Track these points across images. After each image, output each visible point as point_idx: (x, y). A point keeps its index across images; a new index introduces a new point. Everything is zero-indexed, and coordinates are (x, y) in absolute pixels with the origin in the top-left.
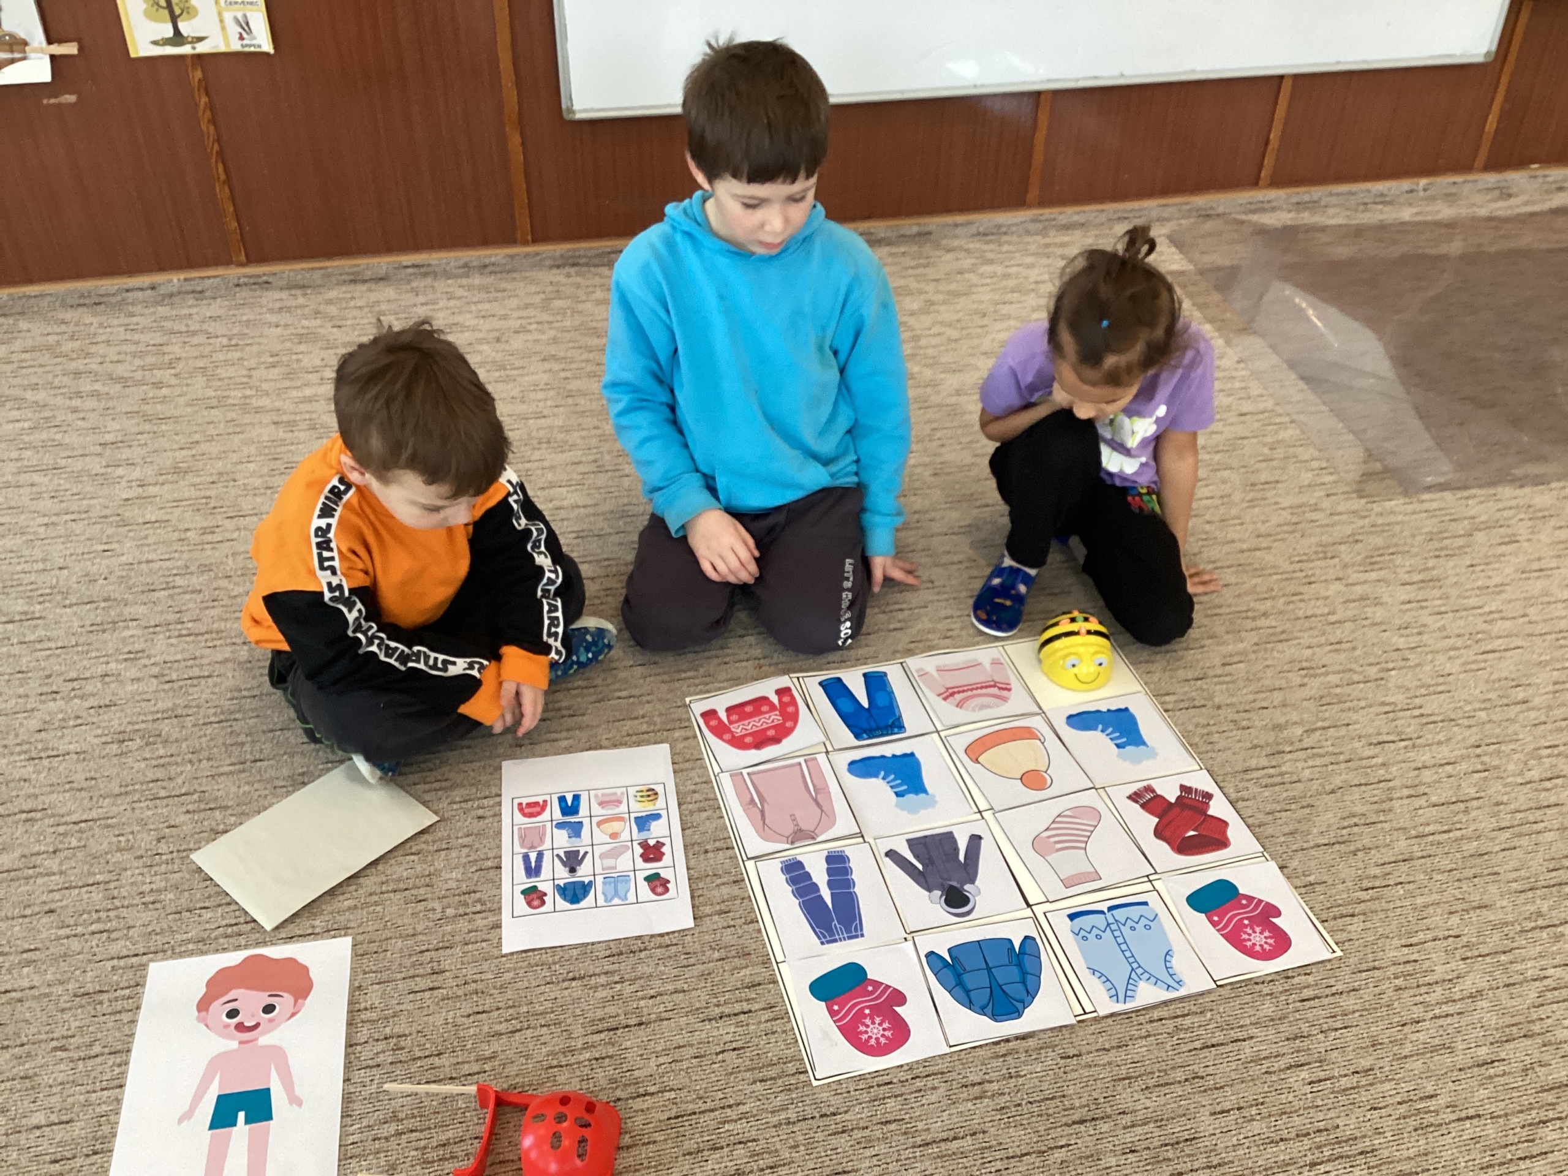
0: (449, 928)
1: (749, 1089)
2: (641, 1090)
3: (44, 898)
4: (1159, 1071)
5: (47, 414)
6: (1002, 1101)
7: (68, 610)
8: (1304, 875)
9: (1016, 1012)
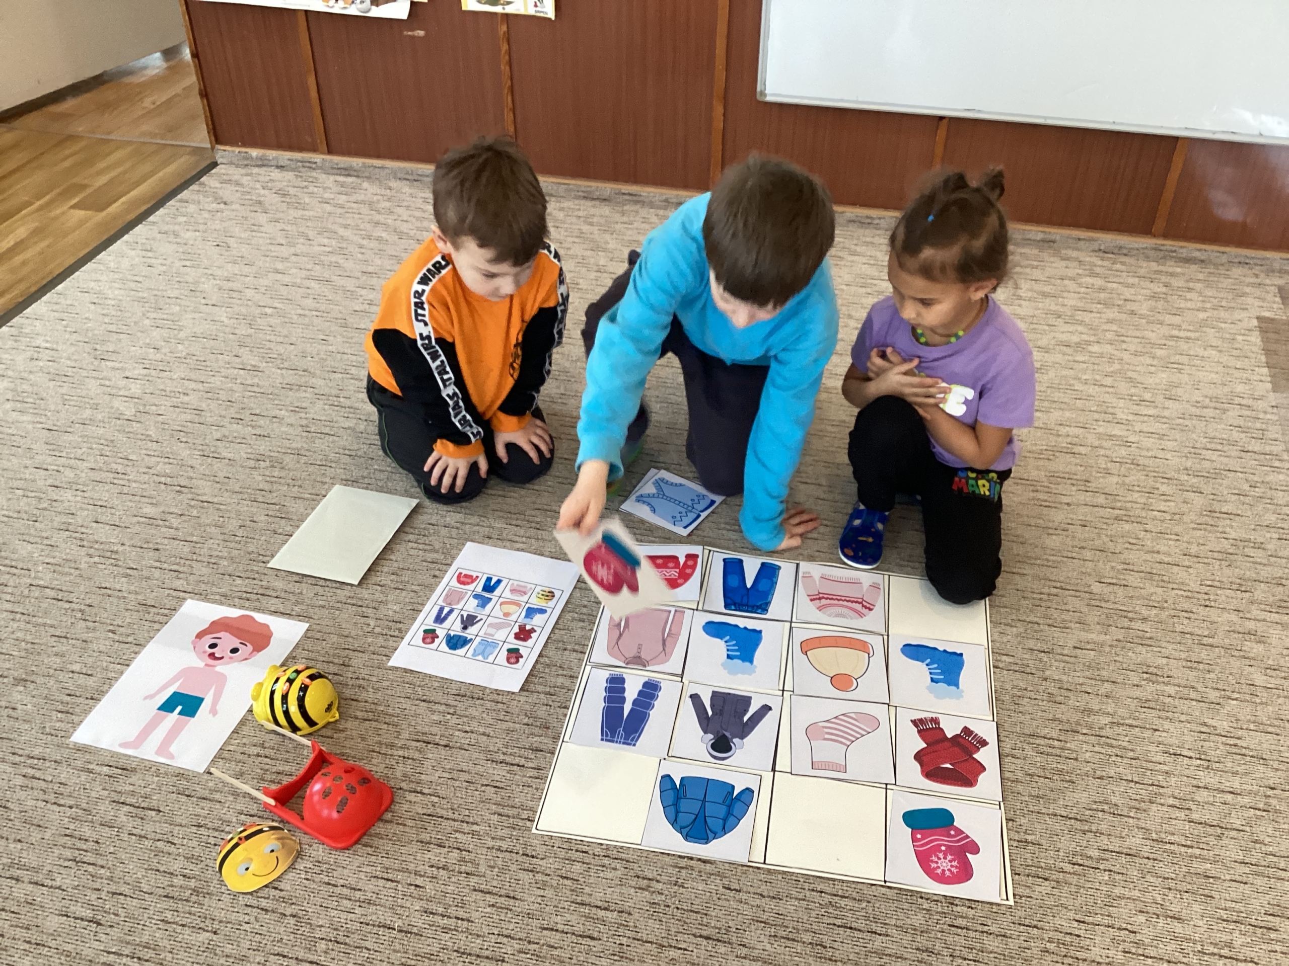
0: (370, 640)
1: (487, 816)
2: (419, 789)
3: (158, 541)
4: (794, 928)
5: (344, 245)
6: (657, 898)
7: (279, 371)
8: (1025, 833)
9: (705, 839)
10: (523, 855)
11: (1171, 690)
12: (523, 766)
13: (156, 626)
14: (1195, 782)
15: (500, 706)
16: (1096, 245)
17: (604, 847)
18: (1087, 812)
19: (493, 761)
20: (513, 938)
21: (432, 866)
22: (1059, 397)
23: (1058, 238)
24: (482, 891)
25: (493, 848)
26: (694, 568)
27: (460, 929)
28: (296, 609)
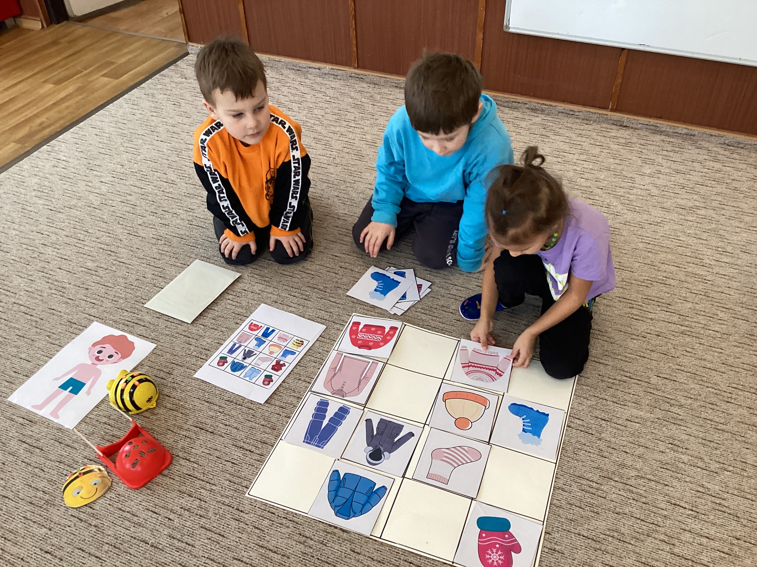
0: (188, 359)
1: (223, 481)
2: (188, 458)
3: (89, 284)
6: (308, 550)
8: (555, 544)
9: (347, 516)
10: (236, 509)
11: (685, 458)
12: (253, 452)
13: (73, 336)
14: (683, 526)
15: (251, 411)
16: (722, 140)
17: (285, 512)
18: (602, 536)
19: (236, 446)
21: (182, 508)
22: (667, 244)
23: (696, 133)
24: (206, 529)
25: (220, 502)
26: (392, 336)
27: (186, 551)
28: (152, 334)
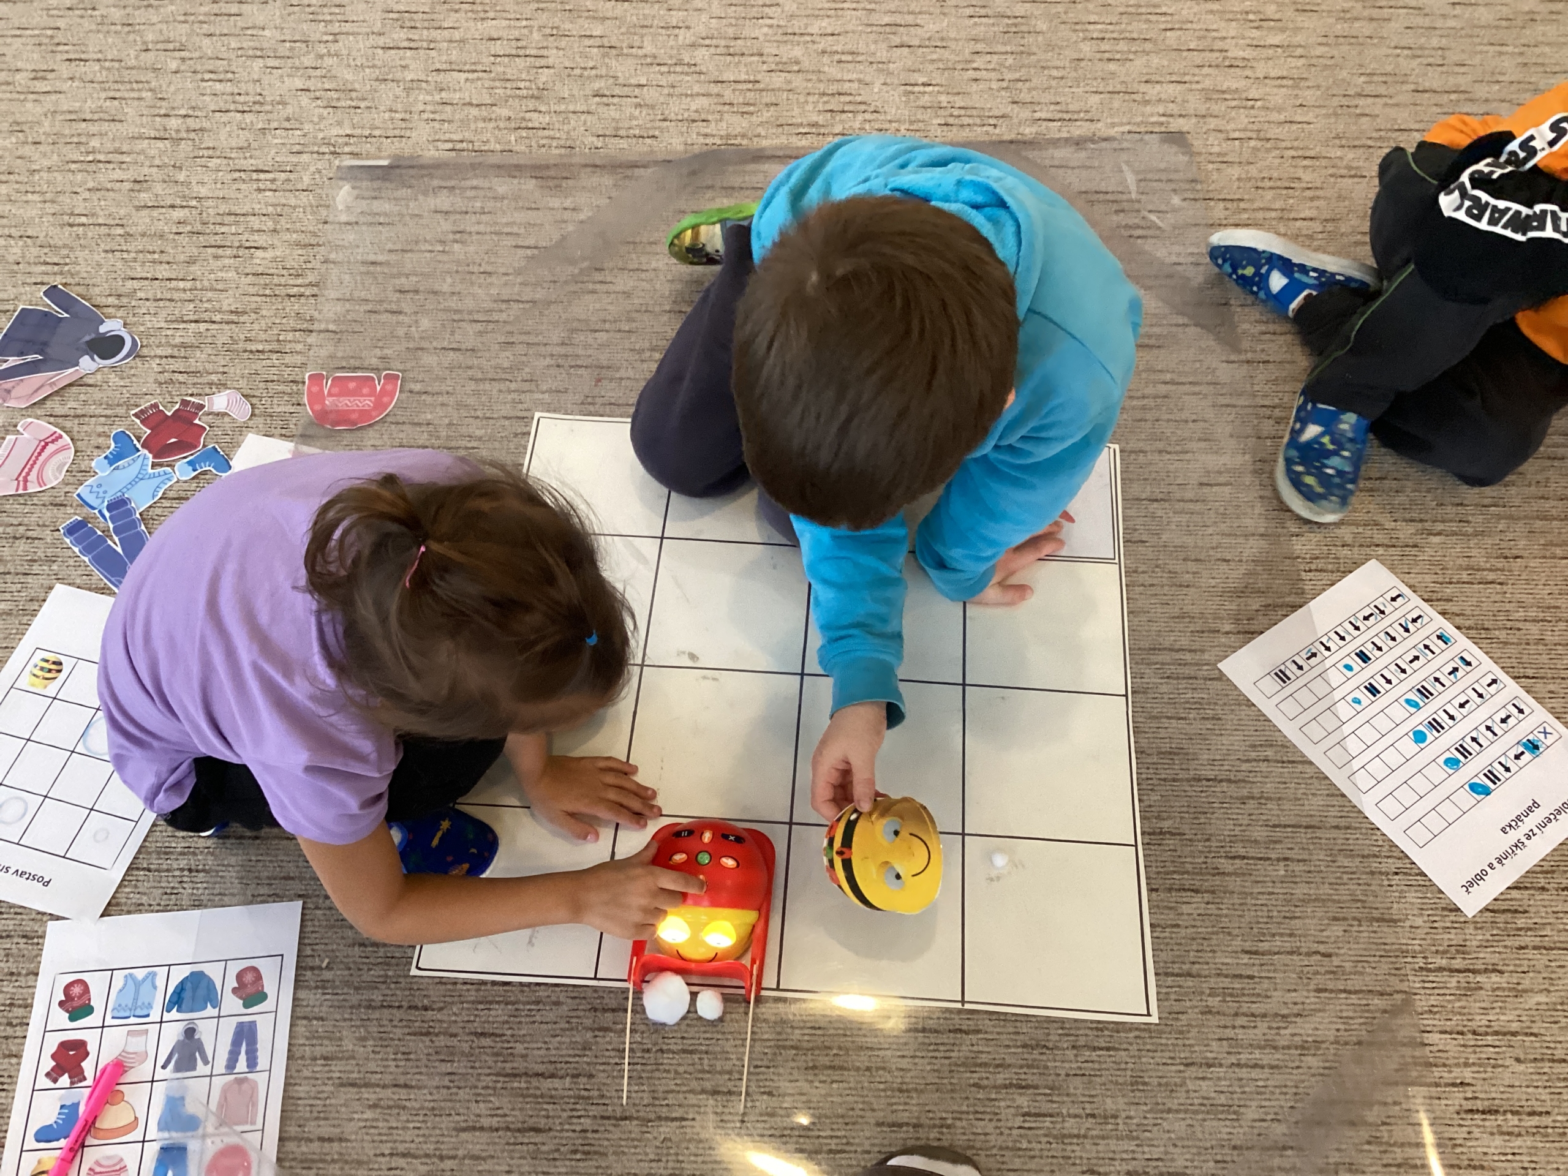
20: (415, 1157)
